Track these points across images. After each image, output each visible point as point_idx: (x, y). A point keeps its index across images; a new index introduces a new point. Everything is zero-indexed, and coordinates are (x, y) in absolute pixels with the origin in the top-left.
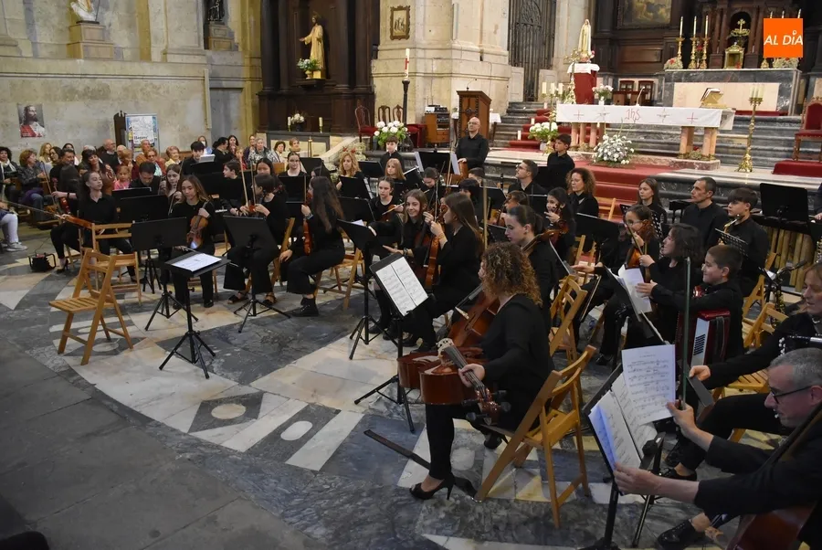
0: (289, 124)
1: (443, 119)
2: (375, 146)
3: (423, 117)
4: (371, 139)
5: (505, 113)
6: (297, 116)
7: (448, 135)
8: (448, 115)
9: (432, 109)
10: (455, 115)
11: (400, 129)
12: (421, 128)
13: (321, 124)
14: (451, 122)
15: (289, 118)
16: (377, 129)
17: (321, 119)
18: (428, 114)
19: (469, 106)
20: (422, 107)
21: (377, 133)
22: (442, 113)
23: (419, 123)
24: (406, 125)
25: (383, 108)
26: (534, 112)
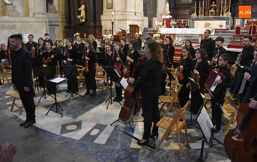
0: (75, 36)
1: (124, 33)
2: (103, 42)
3: (118, 33)
4: (102, 40)
5: (143, 31)
6: (77, 33)
7: (126, 38)
8: (126, 32)
9: (121, 31)
10: (128, 32)
11: (111, 37)
12: (117, 37)
13: (85, 36)
14: (127, 34)
15: (74, 34)
16: (104, 37)
17: (85, 34)
18: (119, 32)
19: (133, 29)
20: (117, 30)
21: (104, 38)
22: (124, 32)
23: (117, 35)
24: (113, 36)
25: (106, 30)
26: (152, 31)
